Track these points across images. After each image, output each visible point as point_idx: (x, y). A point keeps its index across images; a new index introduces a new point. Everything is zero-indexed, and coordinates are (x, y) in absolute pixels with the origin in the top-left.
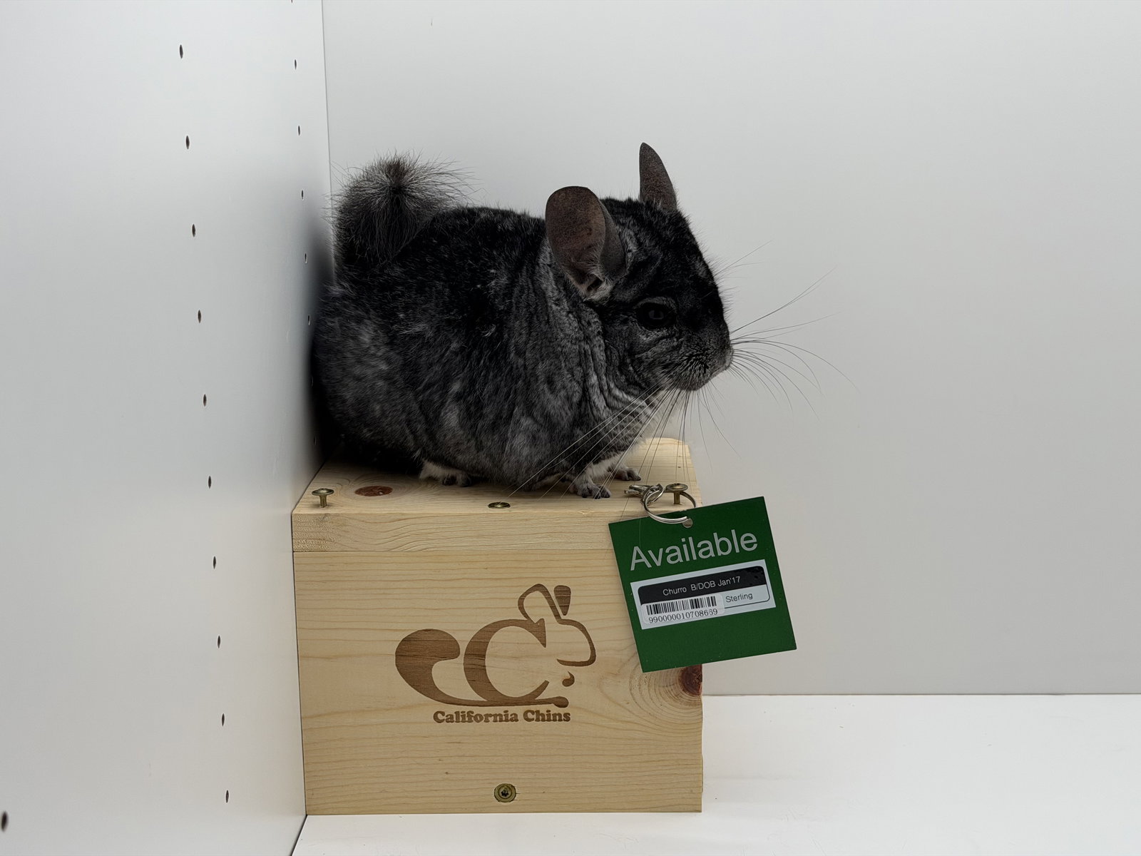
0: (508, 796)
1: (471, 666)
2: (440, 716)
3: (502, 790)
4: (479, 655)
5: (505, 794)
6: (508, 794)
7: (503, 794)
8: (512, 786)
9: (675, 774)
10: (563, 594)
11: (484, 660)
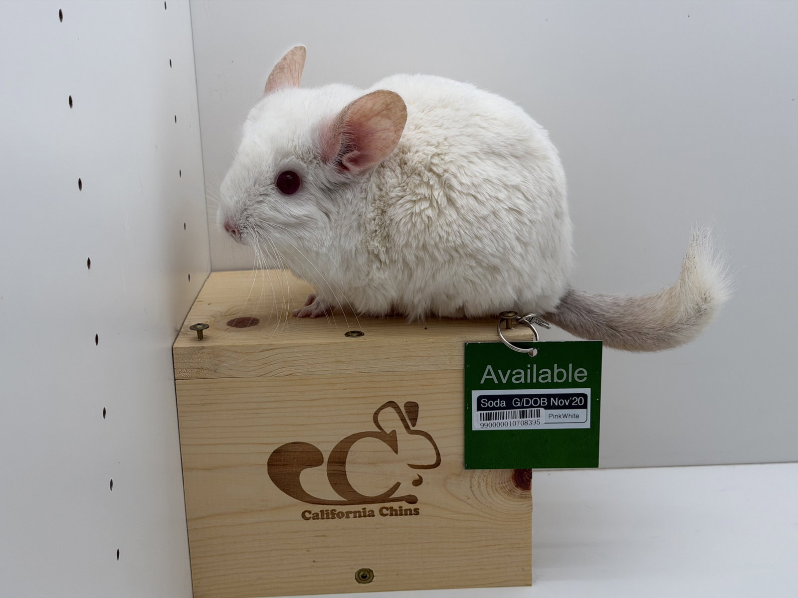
0: (367, 578)
1: (332, 472)
2: (307, 515)
3: (361, 574)
4: (340, 463)
7: (363, 577)
8: (372, 571)
9: (510, 556)
10: (412, 410)
11: (345, 466)
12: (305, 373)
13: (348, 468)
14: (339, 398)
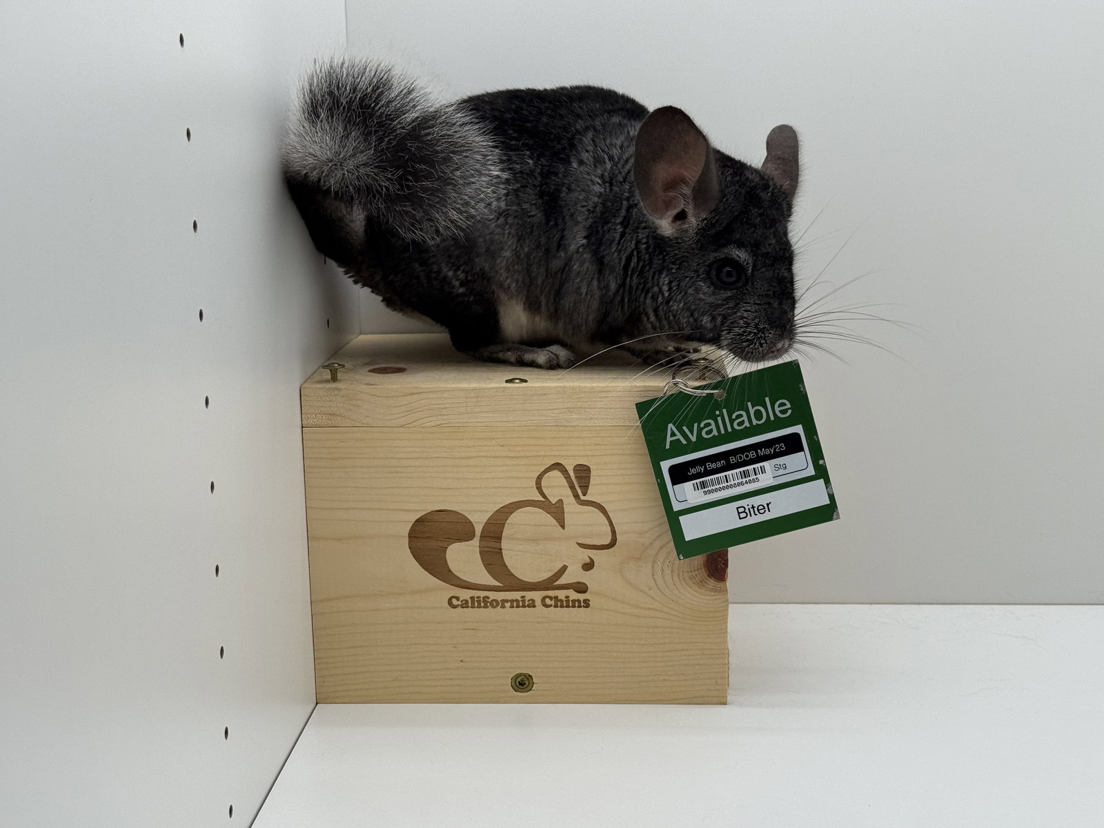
0: (526, 685)
1: (486, 549)
2: (455, 602)
3: (519, 679)
4: (495, 538)
5: (522, 684)
6: (525, 684)
7: (520, 684)
8: (530, 676)
9: (700, 664)
10: (583, 473)
11: (500, 543)
12: (457, 425)
13: (504, 544)
14: (496, 457)
